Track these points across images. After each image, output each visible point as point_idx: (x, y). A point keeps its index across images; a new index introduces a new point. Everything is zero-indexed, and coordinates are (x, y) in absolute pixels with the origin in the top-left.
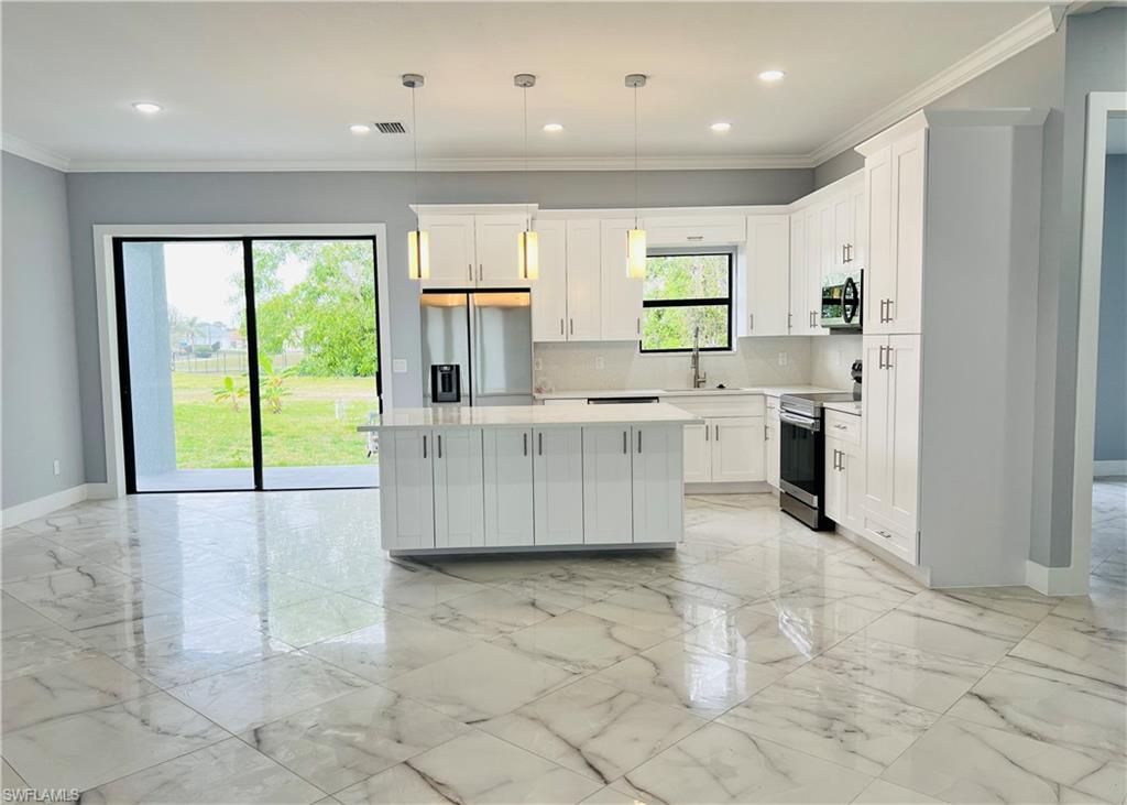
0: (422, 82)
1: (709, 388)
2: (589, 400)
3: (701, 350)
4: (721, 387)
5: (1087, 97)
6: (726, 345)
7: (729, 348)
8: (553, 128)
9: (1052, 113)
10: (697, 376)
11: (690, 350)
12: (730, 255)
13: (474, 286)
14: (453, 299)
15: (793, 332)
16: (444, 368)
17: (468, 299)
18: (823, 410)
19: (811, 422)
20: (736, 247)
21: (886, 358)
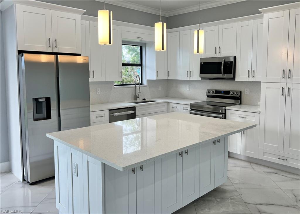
3: (137, 84)
4: (144, 99)
7: (141, 84)
10: (136, 96)
12: (141, 47)
13: (51, 51)
14: (44, 58)
15: (169, 78)
16: (40, 100)
17: (57, 59)
18: (225, 110)
19: (221, 115)
20: (145, 44)
21: (285, 92)
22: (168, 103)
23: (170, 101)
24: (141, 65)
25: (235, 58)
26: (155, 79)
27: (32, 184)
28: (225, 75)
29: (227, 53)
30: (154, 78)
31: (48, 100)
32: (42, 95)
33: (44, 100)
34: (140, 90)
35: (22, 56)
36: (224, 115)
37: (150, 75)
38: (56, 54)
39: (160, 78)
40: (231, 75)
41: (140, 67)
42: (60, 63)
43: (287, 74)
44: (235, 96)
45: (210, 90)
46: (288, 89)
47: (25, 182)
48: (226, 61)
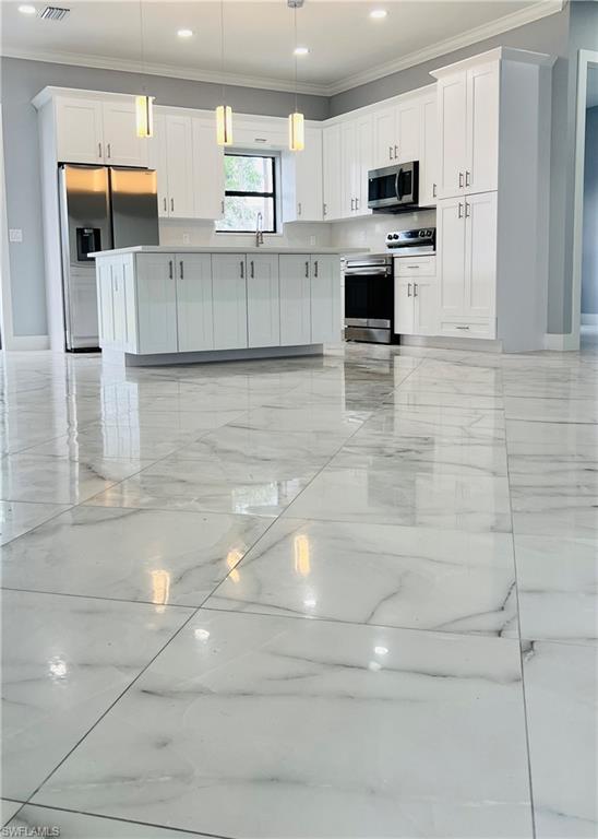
3: (264, 232)
5: (578, 53)
6: (272, 229)
7: (275, 231)
9: (559, 60)
11: (254, 232)
12: (273, 159)
13: (103, 163)
15: (327, 218)
16: (86, 231)
17: (109, 172)
18: (393, 258)
19: (384, 269)
20: (280, 153)
21: (465, 211)
24: (273, 195)
25: (416, 164)
27: (76, 351)
28: (404, 197)
29: (405, 158)
30: (294, 219)
31: (97, 231)
33: (91, 231)
34: (262, 240)
35: (64, 168)
36: (390, 268)
37: (288, 214)
38: (109, 167)
40: (408, 198)
41: (271, 199)
43: (465, 179)
44: (426, 238)
45: (392, 234)
46: (467, 204)
47: (67, 351)
48: (404, 171)
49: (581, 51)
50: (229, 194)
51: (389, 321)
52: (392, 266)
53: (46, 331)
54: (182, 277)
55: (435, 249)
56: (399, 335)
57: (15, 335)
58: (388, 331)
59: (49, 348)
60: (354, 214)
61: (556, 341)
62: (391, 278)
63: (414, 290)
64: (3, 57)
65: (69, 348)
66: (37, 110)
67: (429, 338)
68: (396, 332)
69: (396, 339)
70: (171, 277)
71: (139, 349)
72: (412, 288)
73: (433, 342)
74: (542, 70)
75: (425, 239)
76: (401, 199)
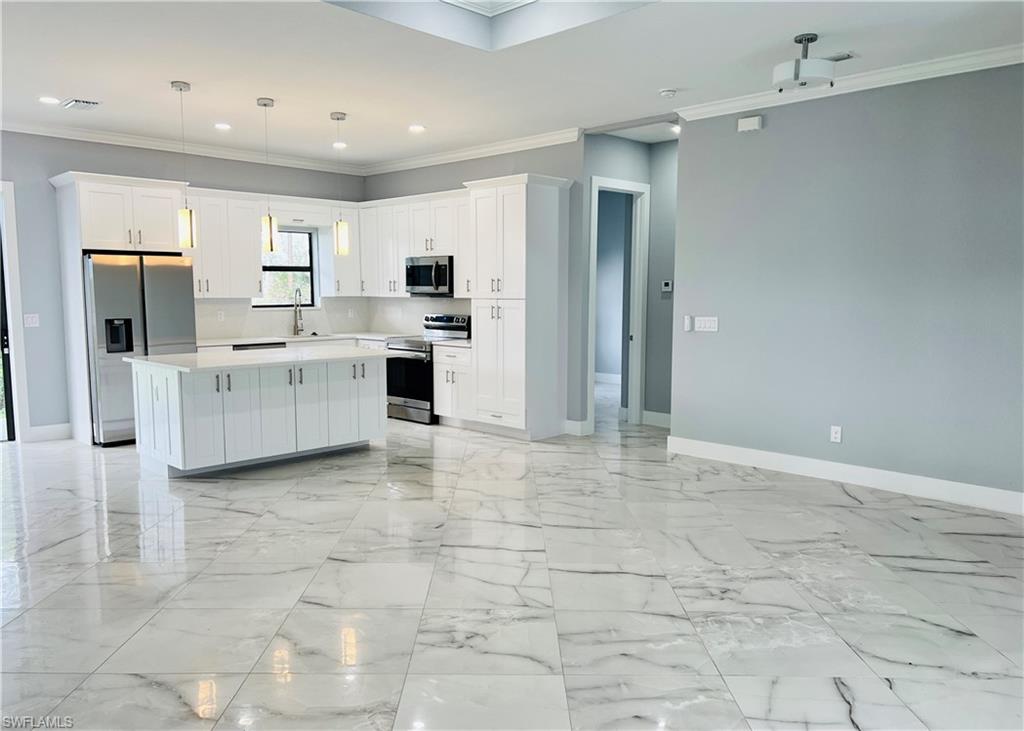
0: (189, 89)
1: (305, 335)
2: (234, 346)
3: (302, 306)
4: (314, 334)
5: (591, 179)
6: (310, 303)
7: (312, 305)
8: (223, 127)
9: (575, 183)
10: (296, 326)
11: (292, 306)
12: (310, 234)
13: (133, 249)
14: (124, 260)
15: (365, 294)
16: (116, 322)
17: (141, 260)
18: (431, 346)
19: (423, 355)
20: (317, 229)
21: (496, 313)
22: (358, 339)
23: (358, 336)
24: (310, 269)
25: (451, 259)
26: (333, 295)
27: (106, 445)
28: (440, 287)
29: (441, 251)
30: (333, 293)
31: (128, 323)
32: (119, 314)
33: (122, 322)
34: (300, 316)
35: (90, 257)
36: (429, 354)
37: (326, 288)
38: (140, 254)
39: (344, 293)
40: (444, 289)
41: (308, 274)
42: (147, 267)
43: (496, 285)
44: (461, 324)
45: (429, 316)
46: (499, 308)
47: (95, 444)
48: (440, 263)
49: (594, 177)
50: (265, 269)
51: (429, 403)
52: (431, 352)
53: (68, 419)
54: (229, 389)
55: (469, 337)
56: (438, 416)
57: (32, 425)
58: (429, 413)
59: (71, 437)
60: (392, 295)
61: (574, 427)
62: (430, 364)
63: (452, 377)
64: (3, 131)
65: (97, 441)
66: (55, 188)
67: (465, 422)
68: (436, 413)
69: (435, 420)
70: (218, 390)
71: (185, 465)
72: (450, 375)
73: (469, 426)
74: (561, 191)
75: (459, 325)
76: (437, 289)
